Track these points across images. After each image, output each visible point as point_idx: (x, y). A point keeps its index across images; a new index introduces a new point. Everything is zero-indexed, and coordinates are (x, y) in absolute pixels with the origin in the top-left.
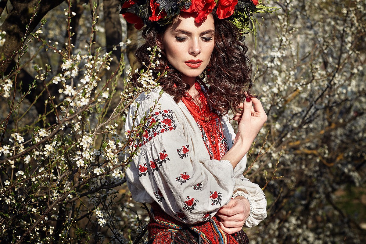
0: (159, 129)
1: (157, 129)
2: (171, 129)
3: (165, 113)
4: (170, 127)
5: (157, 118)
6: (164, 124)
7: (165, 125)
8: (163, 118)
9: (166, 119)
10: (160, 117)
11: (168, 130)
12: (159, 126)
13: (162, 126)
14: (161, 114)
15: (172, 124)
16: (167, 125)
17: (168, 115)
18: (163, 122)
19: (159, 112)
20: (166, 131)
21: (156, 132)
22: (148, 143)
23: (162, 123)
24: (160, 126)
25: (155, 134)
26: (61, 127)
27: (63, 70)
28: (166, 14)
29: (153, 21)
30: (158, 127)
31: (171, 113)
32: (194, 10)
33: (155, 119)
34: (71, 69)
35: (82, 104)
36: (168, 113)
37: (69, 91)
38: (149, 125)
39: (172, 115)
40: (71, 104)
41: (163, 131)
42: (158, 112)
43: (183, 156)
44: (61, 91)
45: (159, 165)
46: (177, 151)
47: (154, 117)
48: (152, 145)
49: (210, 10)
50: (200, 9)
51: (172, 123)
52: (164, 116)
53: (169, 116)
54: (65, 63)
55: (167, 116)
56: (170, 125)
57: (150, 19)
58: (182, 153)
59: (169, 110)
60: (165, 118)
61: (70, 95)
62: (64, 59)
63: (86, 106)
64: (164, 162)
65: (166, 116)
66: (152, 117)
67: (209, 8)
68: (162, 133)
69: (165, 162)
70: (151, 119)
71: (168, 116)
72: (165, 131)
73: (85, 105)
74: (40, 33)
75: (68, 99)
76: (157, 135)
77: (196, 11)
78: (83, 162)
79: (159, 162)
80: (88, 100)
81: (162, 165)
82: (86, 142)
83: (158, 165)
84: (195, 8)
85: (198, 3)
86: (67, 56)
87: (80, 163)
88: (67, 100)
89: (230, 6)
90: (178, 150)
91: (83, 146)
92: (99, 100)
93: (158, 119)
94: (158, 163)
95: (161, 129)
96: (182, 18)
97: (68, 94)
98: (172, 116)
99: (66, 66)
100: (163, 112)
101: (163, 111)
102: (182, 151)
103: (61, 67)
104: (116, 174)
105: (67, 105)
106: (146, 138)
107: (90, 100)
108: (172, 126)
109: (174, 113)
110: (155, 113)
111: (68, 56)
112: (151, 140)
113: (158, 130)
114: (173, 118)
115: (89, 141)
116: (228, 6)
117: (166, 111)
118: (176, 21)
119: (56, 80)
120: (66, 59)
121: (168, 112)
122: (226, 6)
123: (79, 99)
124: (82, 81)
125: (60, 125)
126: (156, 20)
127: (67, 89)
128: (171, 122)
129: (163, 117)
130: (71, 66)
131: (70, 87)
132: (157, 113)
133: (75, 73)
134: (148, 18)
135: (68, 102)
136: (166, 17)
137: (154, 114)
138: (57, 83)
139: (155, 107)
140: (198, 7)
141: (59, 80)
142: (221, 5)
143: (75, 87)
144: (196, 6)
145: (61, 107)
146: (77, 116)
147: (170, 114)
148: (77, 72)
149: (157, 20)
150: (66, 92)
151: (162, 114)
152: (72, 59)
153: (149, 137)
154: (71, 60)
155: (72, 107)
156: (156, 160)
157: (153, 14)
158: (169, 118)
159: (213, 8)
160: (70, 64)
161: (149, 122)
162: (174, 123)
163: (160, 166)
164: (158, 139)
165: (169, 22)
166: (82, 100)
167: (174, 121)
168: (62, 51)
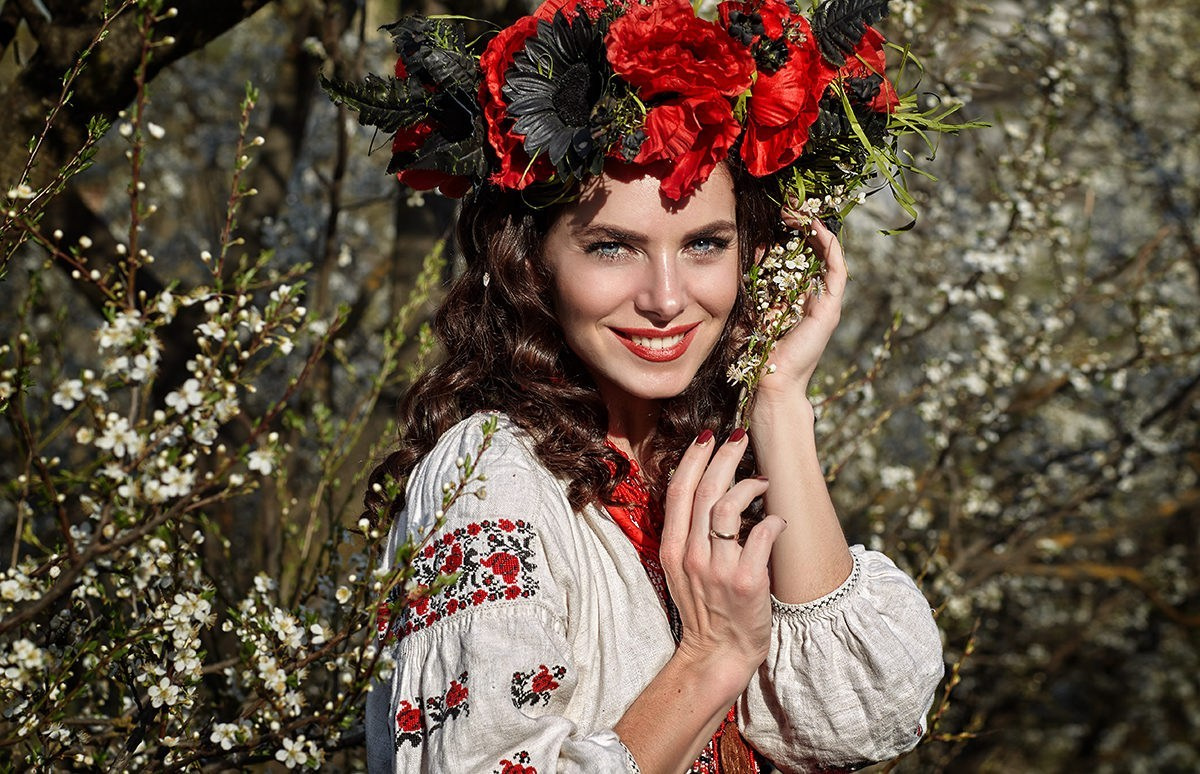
0: (469, 588)
1: (461, 588)
2: (513, 593)
3: (503, 532)
4: (510, 586)
5: (469, 547)
6: (490, 571)
7: (491, 577)
8: (489, 549)
9: (497, 556)
10: (481, 545)
11: (501, 595)
12: (469, 578)
13: (479, 580)
14: (486, 531)
15: (518, 578)
16: (499, 577)
17: (510, 539)
18: (487, 564)
19: (483, 525)
20: (492, 598)
21: (456, 598)
22: (422, 632)
23: (482, 569)
24: (473, 577)
25: (452, 606)
26: (84, 574)
27: (100, 351)
28: (551, 169)
29: (507, 188)
30: (464, 580)
31: (527, 535)
32: (659, 153)
33: (463, 550)
34: (134, 349)
35: (165, 493)
36: (515, 533)
37: (119, 438)
38: (439, 567)
39: (527, 541)
40: (124, 491)
41: (479, 597)
42: (479, 524)
43: (527, 699)
44: (85, 437)
45: (435, 723)
46: (512, 678)
47: (462, 541)
48: (435, 643)
49: (719, 151)
50: (681, 151)
51: (521, 573)
52: (495, 540)
53: (516, 543)
54: (111, 325)
55: (506, 542)
56: (510, 578)
57: (497, 180)
58: (528, 687)
59: (520, 524)
60: (499, 550)
61: (120, 453)
62: (109, 308)
63: (179, 504)
64: (450, 717)
65: (501, 543)
66: (455, 542)
67: (715, 145)
68: (475, 604)
69: (454, 718)
70: (450, 547)
71: (509, 544)
72: (486, 600)
73: (178, 498)
74: (23, 195)
75: (115, 472)
76: (458, 610)
77: (666, 157)
78: (175, 690)
79: (438, 712)
80: (188, 478)
81: (442, 728)
82: (185, 619)
83: (431, 723)
84: (660, 146)
85: (673, 127)
86: (120, 294)
87: (164, 693)
88: (106, 472)
89: (790, 126)
90: (517, 675)
91: (175, 635)
92: (236, 479)
93: (473, 552)
94: (432, 715)
95: (475, 590)
96: (612, 184)
97: (112, 450)
98: (526, 546)
99: (115, 335)
100: (494, 525)
101: (497, 521)
102: (530, 682)
103: (97, 339)
104: (292, 754)
105: (106, 492)
106: (419, 613)
107: (196, 479)
108: (520, 583)
109: (537, 538)
110: (469, 526)
111: (125, 296)
112: (434, 624)
113: (465, 592)
114: (528, 554)
115: (199, 616)
116: (783, 127)
117: (506, 525)
118: (589, 193)
119: (67, 392)
120: (119, 309)
121: (515, 531)
122: (778, 129)
123: (157, 474)
124: (171, 399)
125: (78, 567)
126: (517, 185)
127: (108, 429)
128: (516, 568)
129: (492, 544)
130: (131, 340)
131: (124, 420)
132: (474, 529)
133: (144, 368)
134: (488, 175)
135: (113, 480)
136: (552, 178)
137: (464, 531)
138: (69, 405)
139: (461, 487)
140: (673, 141)
141: (80, 396)
142: (757, 125)
143: (142, 422)
144: (666, 138)
145: (84, 499)
146: (146, 537)
147: (521, 537)
148: (153, 361)
149: (522, 184)
150: (105, 443)
151: (491, 532)
152: (139, 306)
153: (430, 610)
154: (137, 313)
155: (125, 501)
156: (431, 701)
157: (506, 165)
158: (512, 553)
159: (729, 144)
160: (128, 329)
161: (442, 555)
162: (529, 574)
163: (435, 728)
164: (457, 627)
165: (566, 196)
166: (166, 477)
167: (530, 567)
168: (102, 274)
